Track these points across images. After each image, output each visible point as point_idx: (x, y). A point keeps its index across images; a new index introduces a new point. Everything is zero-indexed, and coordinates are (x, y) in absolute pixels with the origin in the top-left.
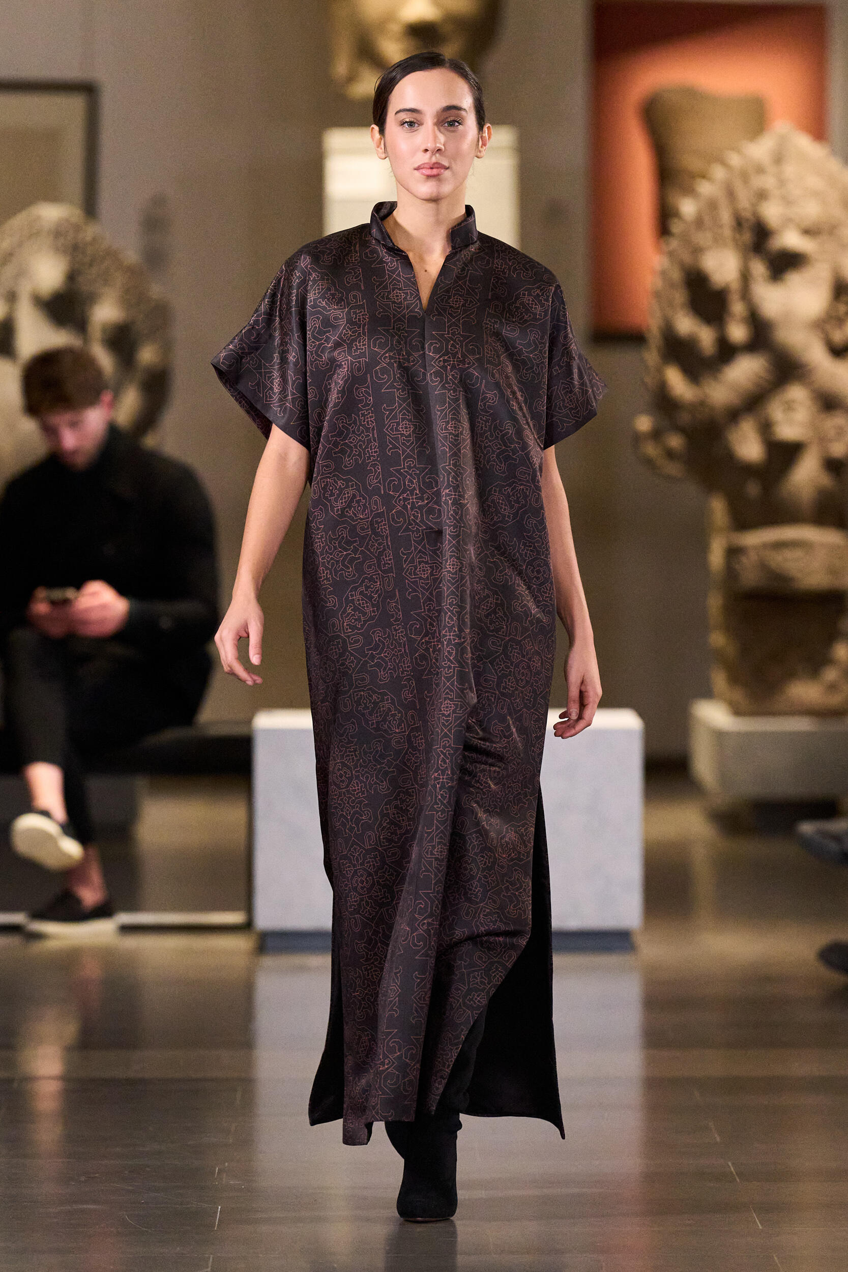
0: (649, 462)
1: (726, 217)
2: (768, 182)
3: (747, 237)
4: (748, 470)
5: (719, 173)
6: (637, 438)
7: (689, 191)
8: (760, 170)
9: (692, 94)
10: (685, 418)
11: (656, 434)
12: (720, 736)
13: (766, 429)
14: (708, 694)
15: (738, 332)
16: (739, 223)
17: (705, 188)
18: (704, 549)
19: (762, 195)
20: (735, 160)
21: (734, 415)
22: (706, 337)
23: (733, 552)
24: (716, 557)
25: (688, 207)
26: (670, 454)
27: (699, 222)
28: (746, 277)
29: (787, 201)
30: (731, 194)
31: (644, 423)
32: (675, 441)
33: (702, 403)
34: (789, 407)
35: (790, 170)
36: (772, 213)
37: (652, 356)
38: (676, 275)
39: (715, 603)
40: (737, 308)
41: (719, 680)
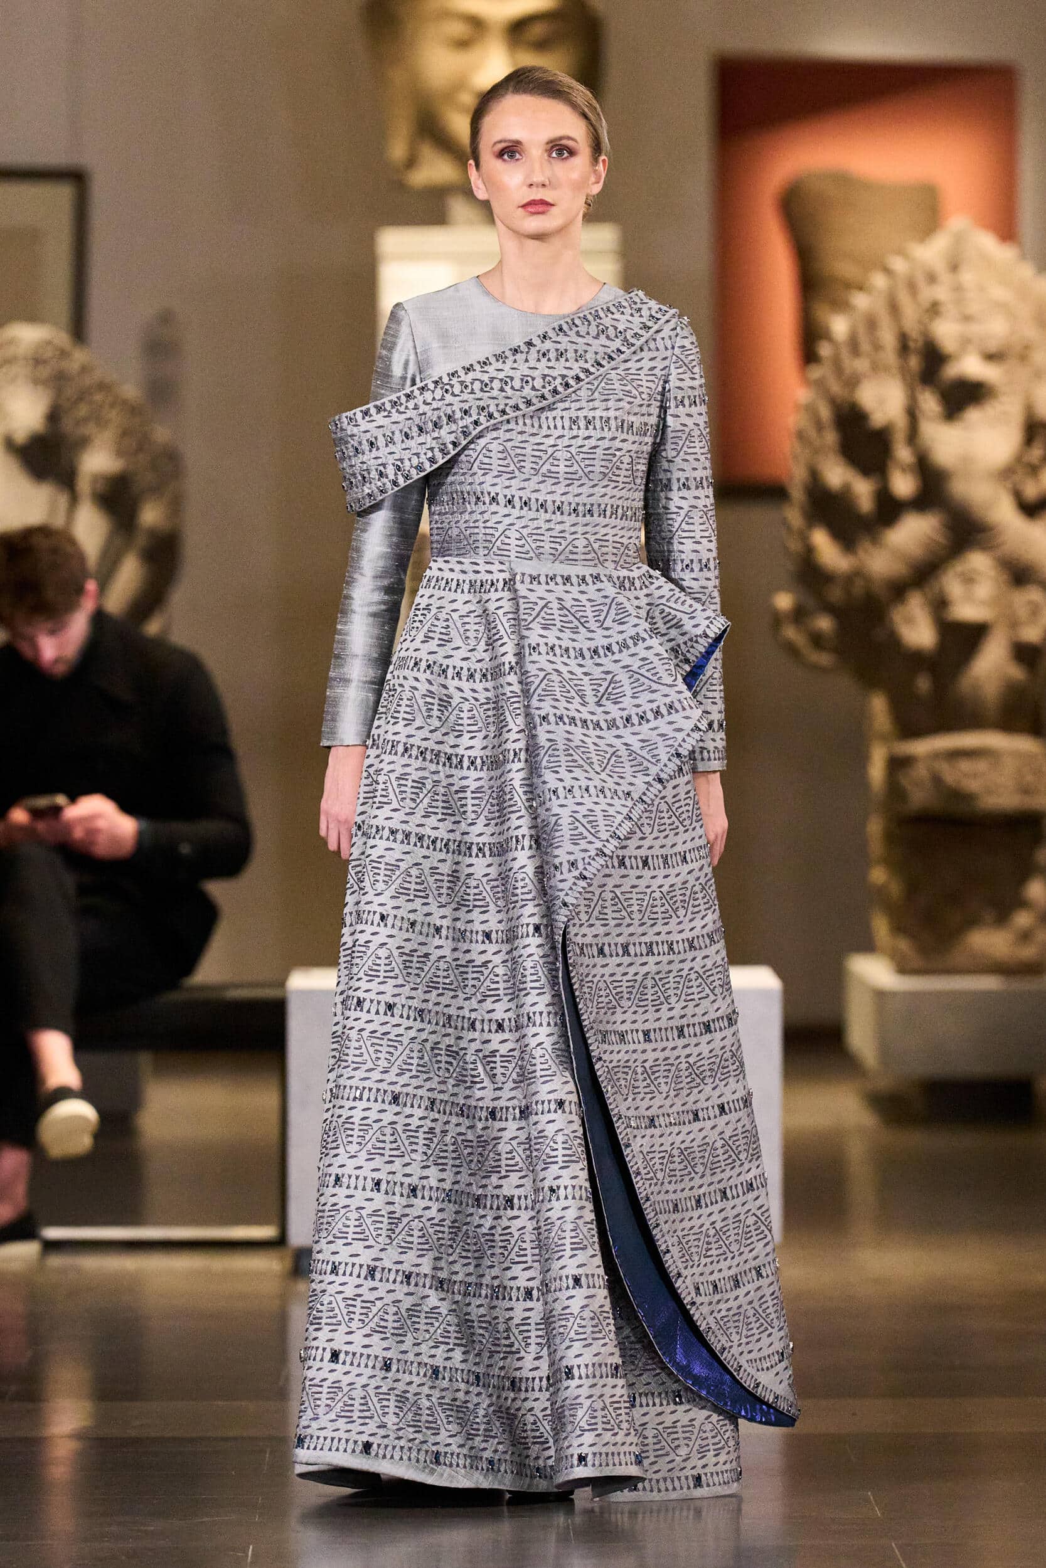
0: (791, 650)
1: (888, 338)
2: (941, 292)
3: (914, 362)
4: (917, 659)
5: (879, 281)
6: (777, 620)
7: (842, 306)
8: (932, 278)
9: (844, 180)
10: (836, 594)
11: (799, 615)
12: (881, 996)
13: (940, 606)
14: (867, 946)
15: (903, 485)
16: (904, 346)
17: (861, 301)
18: (862, 759)
19: (934, 309)
20: (899, 265)
21: (899, 590)
22: (863, 490)
23: (898, 764)
24: (877, 771)
25: (839, 326)
26: (817, 640)
27: (854, 345)
28: (912, 413)
29: (967, 318)
30: (894, 308)
31: (784, 601)
32: (824, 624)
33: (858, 573)
34: (969, 580)
35: (967, 277)
36: (946, 332)
37: (794, 515)
38: (825, 413)
39: (875, 827)
40: (903, 453)
41: (881, 927)
